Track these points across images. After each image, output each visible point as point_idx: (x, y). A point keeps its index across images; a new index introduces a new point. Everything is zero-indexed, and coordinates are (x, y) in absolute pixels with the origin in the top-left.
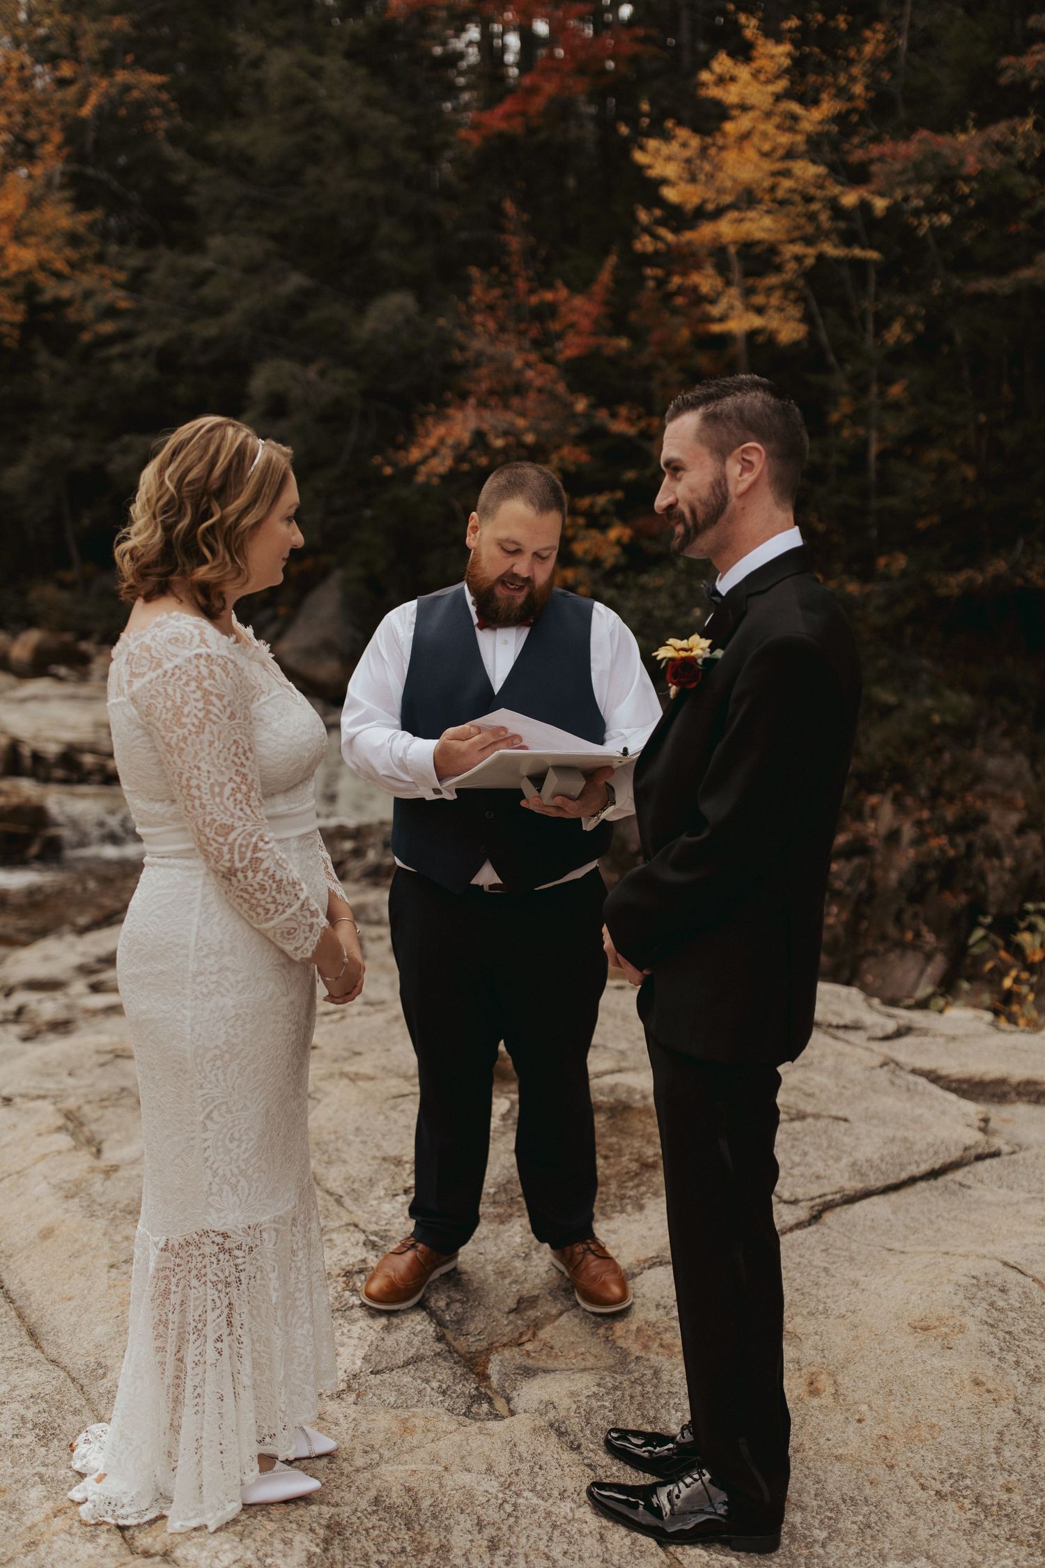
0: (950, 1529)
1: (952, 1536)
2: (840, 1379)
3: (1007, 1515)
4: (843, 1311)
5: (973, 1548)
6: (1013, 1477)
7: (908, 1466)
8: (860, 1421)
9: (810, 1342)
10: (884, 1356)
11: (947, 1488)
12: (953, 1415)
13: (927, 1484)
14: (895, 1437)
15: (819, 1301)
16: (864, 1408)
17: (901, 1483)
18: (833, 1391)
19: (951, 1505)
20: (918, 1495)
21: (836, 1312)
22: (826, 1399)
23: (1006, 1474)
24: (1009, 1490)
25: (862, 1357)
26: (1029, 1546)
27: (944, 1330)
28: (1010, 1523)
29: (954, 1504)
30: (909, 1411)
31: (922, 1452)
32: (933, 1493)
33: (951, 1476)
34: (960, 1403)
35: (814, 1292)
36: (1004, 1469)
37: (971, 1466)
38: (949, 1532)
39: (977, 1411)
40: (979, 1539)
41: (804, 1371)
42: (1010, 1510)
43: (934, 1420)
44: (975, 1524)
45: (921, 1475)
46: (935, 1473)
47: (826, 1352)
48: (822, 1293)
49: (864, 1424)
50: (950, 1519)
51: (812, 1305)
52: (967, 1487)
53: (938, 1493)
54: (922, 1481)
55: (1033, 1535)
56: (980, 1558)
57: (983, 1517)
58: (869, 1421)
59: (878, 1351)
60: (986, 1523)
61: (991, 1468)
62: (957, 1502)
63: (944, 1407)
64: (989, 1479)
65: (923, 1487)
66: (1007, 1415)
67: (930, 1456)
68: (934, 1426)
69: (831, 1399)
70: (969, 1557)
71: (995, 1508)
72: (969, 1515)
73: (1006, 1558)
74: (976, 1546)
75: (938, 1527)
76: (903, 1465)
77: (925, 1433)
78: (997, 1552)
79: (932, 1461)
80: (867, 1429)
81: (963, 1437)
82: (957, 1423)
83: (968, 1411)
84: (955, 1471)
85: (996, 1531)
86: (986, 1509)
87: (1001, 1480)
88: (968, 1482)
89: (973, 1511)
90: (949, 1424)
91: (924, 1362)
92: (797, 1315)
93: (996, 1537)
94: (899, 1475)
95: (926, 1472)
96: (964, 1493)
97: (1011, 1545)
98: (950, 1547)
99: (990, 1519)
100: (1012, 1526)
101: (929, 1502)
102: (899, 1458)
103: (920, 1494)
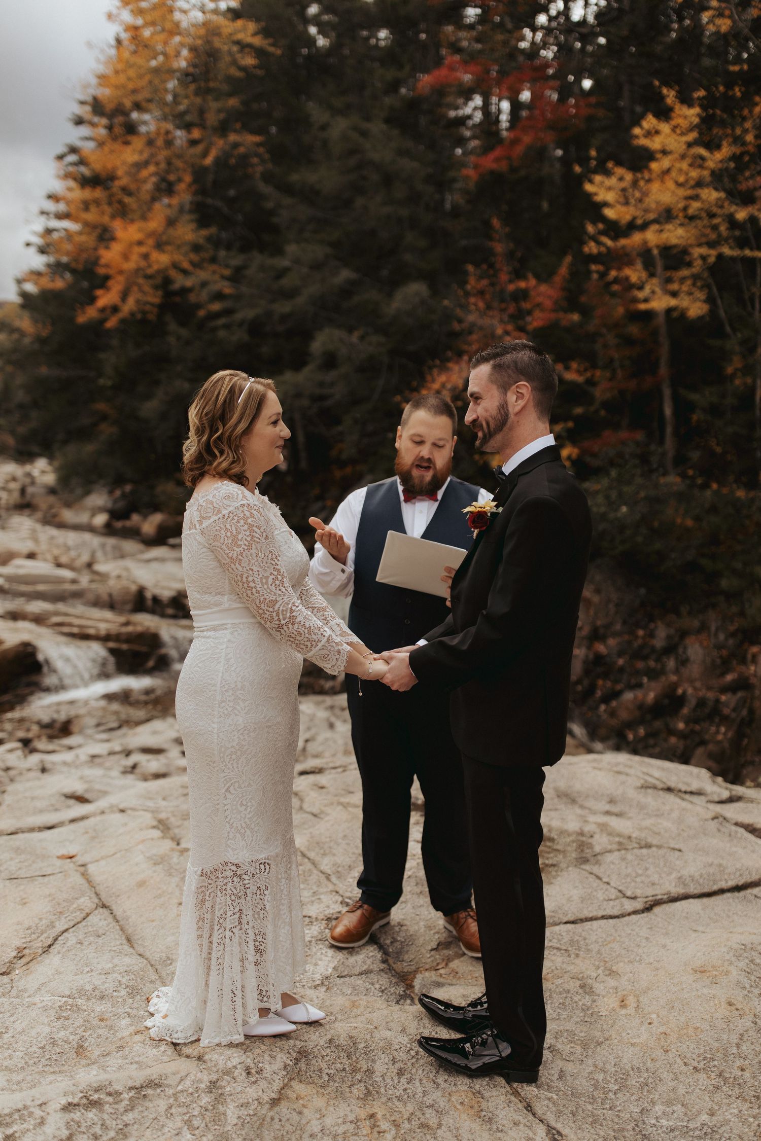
0: (700, 1089)
1: (700, 1093)
2: (641, 999)
3: (738, 1084)
4: (651, 960)
5: (713, 1101)
6: (746, 1062)
7: (677, 1051)
8: (650, 1024)
9: (626, 978)
10: (672, 986)
11: (701, 1065)
12: (711, 1022)
13: (689, 1062)
14: (672, 1034)
15: (638, 955)
16: (654, 1016)
17: (671, 1060)
18: (636, 1006)
19: (702, 1076)
20: (681, 1069)
21: (647, 962)
22: (631, 1010)
23: (742, 1060)
24: (743, 1070)
25: (658, 987)
26: (751, 1103)
27: (715, 973)
28: (740, 1089)
29: (705, 1075)
30: (682, 1019)
31: (688, 1043)
32: (692, 1068)
33: (705, 1059)
34: (716, 1015)
35: (636, 950)
36: (741, 1057)
37: (719, 1053)
38: (699, 1091)
39: (728, 1021)
40: (718, 1097)
41: (619, 994)
42: (741, 1081)
43: (698, 1025)
44: (717, 1088)
45: (685, 1057)
46: (694, 1056)
47: (635, 983)
48: (640, 951)
49: (652, 1025)
50: (701, 1084)
51: (632, 957)
52: (715, 1066)
53: (695, 1068)
54: (685, 1060)
55: (754, 1096)
56: (717, 1108)
57: (722, 1084)
58: (655, 1023)
59: (669, 983)
60: (724, 1088)
61: (732, 1056)
62: (707, 1074)
63: (706, 1017)
64: (731, 1063)
65: (686, 1064)
66: (747, 1024)
67: (692, 1046)
68: (698, 1028)
69: (633, 1010)
70: (709, 1107)
71: (731, 1080)
72: (713, 1082)
73: (734, 1108)
74: (716, 1100)
75: (692, 1088)
76: (674, 1050)
77: (691, 1031)
78: (729, 1105)
79: (694, 1049)
80: (654, 1029)
81: (716, 1036)
82: (713, 1027)
83: (721, 1021)
84: (708, 1056)
85: (730, 1093)
86: (725, 1080)
87: (738, 1063)
88: (716, 1063)
89: (717, 1080)
90: (708, 1028)
91: (697, 990)
92: (621, 962)
93: (730, 1096)
94: (671, 1056)
95: (688, 1055)
96: (712, 1069)
97: (739, 1101)
98: (698, 1100)
99: (727, 1085)
100: (741, 1091)
101: (688, 1073)
102: (672, 1046)
103: (683, 1068)
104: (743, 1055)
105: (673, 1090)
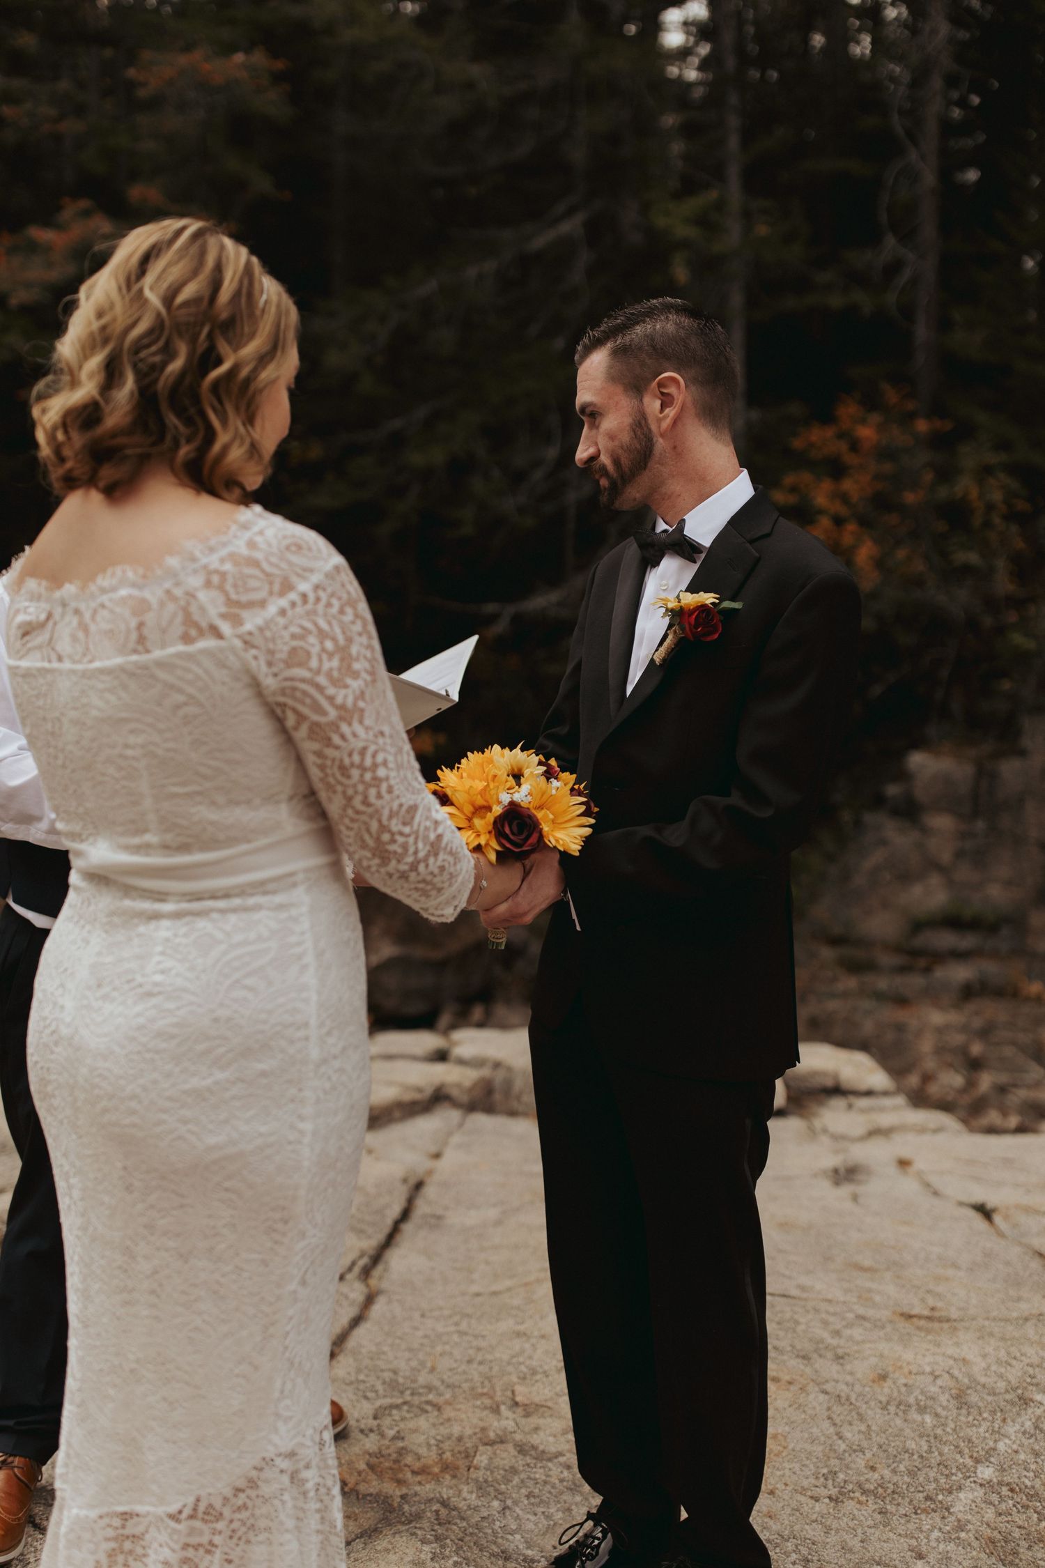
3: (894, 1492)
7: (786, 1485)
12: (783, 1418)
17: (794, 1504)
19: (850, 1506)
20: (817, 1509)
23: (861, 1455)
24: (873, 1468)
28: (903, 1498)
32: (827, 1501)
33: (826, 1477)
36: (855, 1451)
37: (832, 1460)
52: (846, 1482)
53: (830, 1498)
54: (809, 1493)
61: (847, 1455)
64: (854, 1466)
65: (817, 1500)
76: (780, 1486)
81: (806, 1436)
83: (791, 1410)
84: (825, 1471)
86: (876, 1494)
88: (842, 1476)
90: (787, 1428)
94: (786, 1497)
95: (805, 1483)
96: (849, 1488)
101: (831, 1511)
102: (773, 1482)
103: (818, 1507)
104: (855, 1447)
105: (843, 1548)
